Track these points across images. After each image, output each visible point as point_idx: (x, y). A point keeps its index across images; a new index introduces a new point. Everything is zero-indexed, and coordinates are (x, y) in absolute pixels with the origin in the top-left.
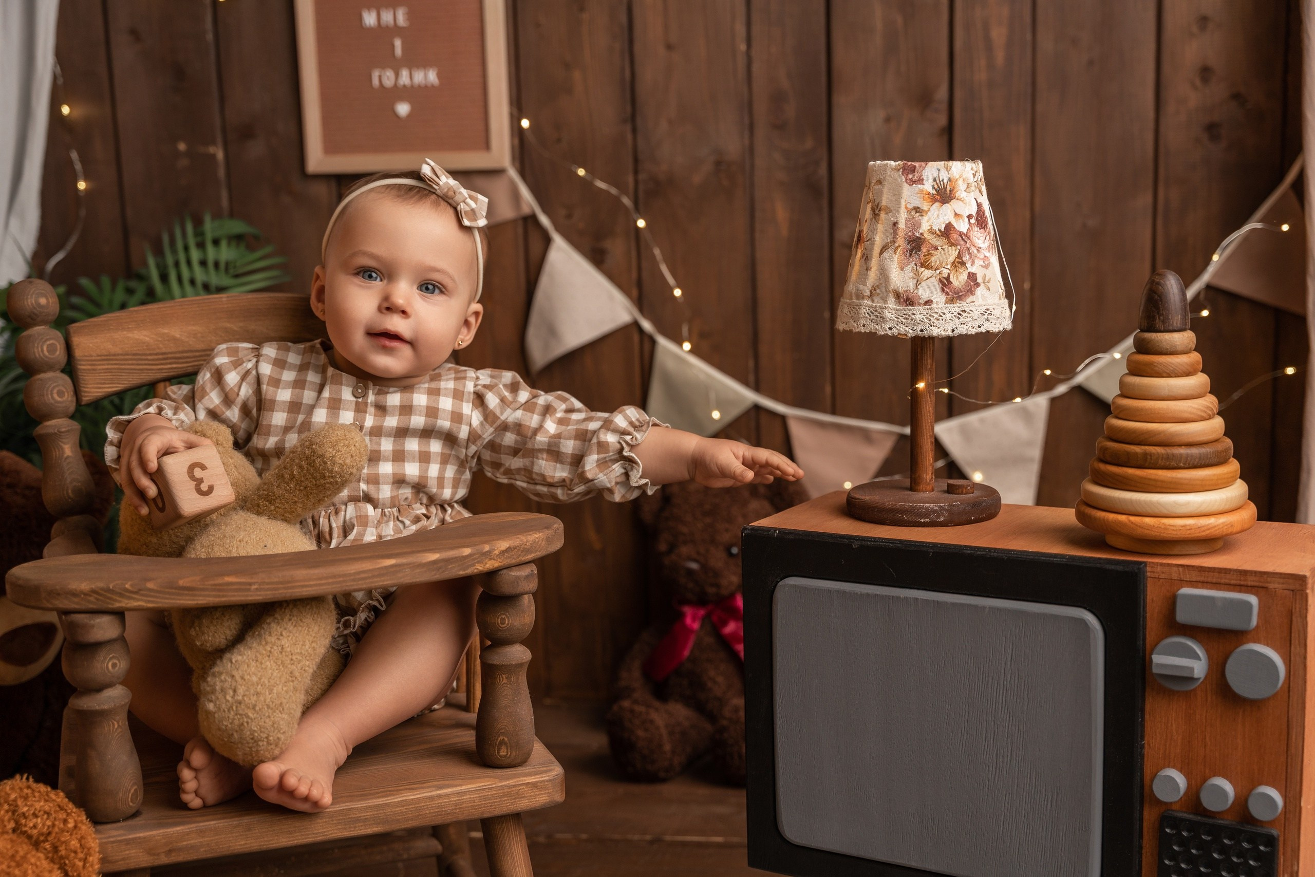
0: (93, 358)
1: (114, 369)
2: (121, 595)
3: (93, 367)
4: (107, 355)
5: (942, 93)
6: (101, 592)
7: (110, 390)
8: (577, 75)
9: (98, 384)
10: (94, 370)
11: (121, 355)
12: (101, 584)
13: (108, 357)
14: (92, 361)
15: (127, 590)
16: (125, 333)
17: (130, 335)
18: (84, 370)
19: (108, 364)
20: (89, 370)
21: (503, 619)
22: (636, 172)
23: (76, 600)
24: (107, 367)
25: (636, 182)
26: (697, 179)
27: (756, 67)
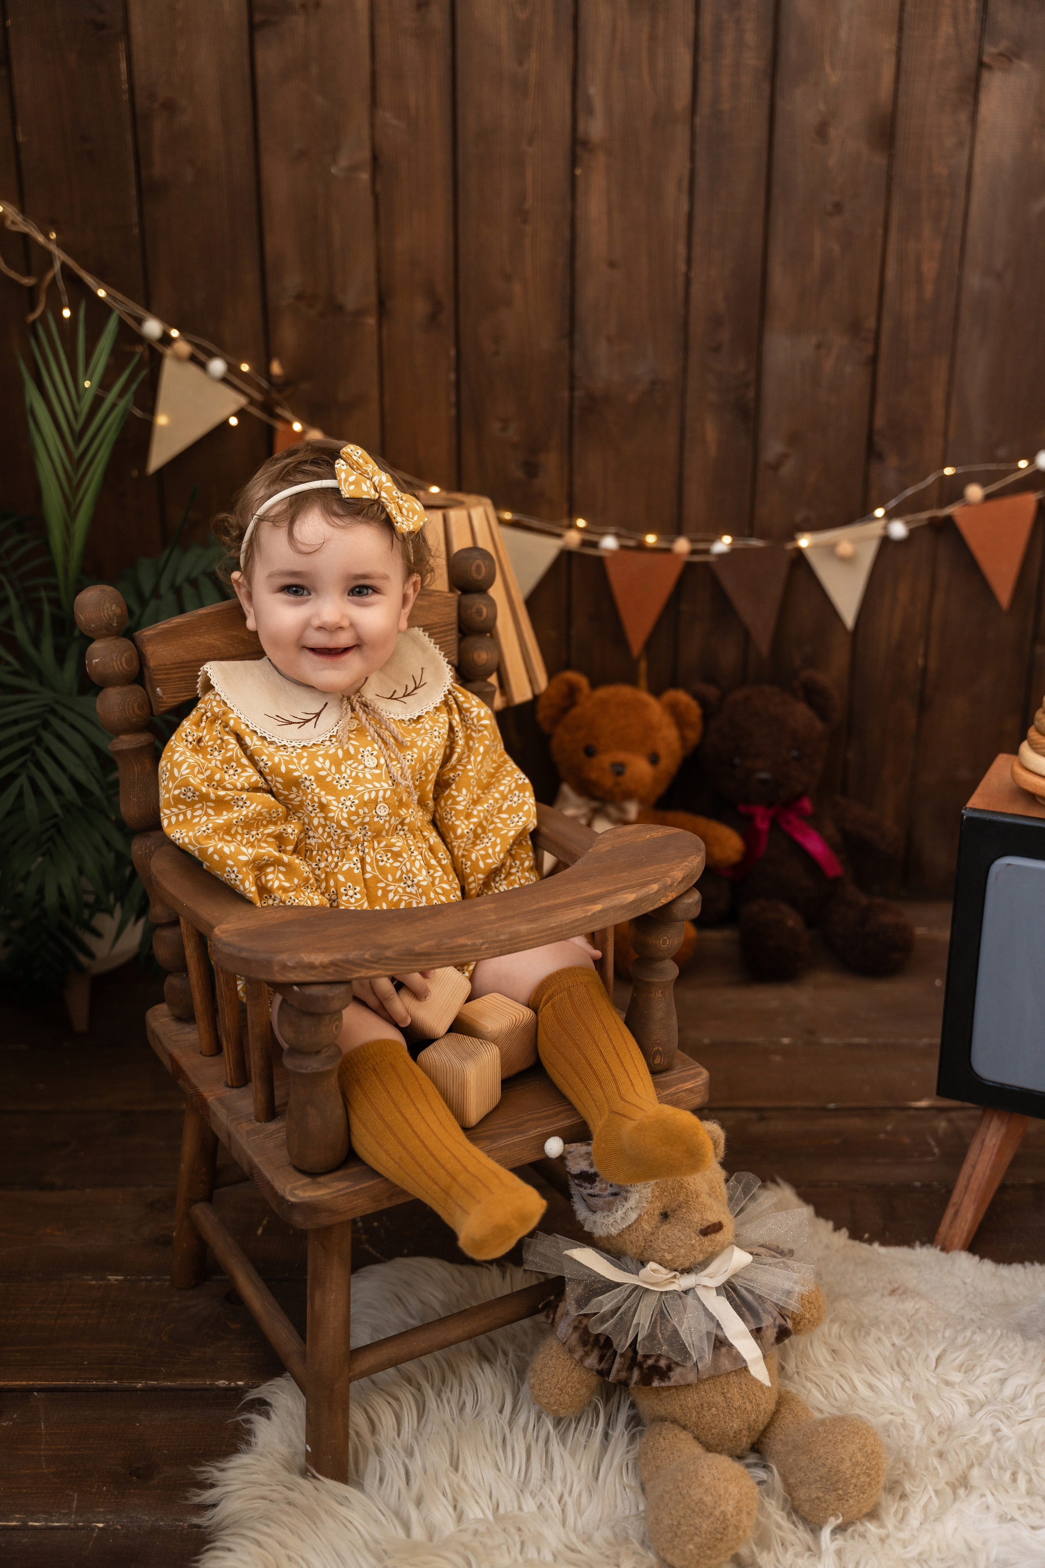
0: (168, 667)
1: (188, 676)
2: (361, 966)
3: (168, 676)
4: (180, 663)
5: (871, 323)
6: (340, 964)
7: (185, 698)
8: (517, 288)
9: (173, 693)
10: (169, 679)
11: (194, 661)
12: (338, 956)
13: (182, 665)
14: (166, 669)
15: (367, 961)
16: (196, 638)
17: (201, 640)
18: (160, 679)
19: (182, 672)
20: (164, 679)
21: (665, 941)
22: (572, 389)
23: (313, 972)
24: (181, 675)
25: (572, 398)
26: (632, 397)
27: (695, 288)
